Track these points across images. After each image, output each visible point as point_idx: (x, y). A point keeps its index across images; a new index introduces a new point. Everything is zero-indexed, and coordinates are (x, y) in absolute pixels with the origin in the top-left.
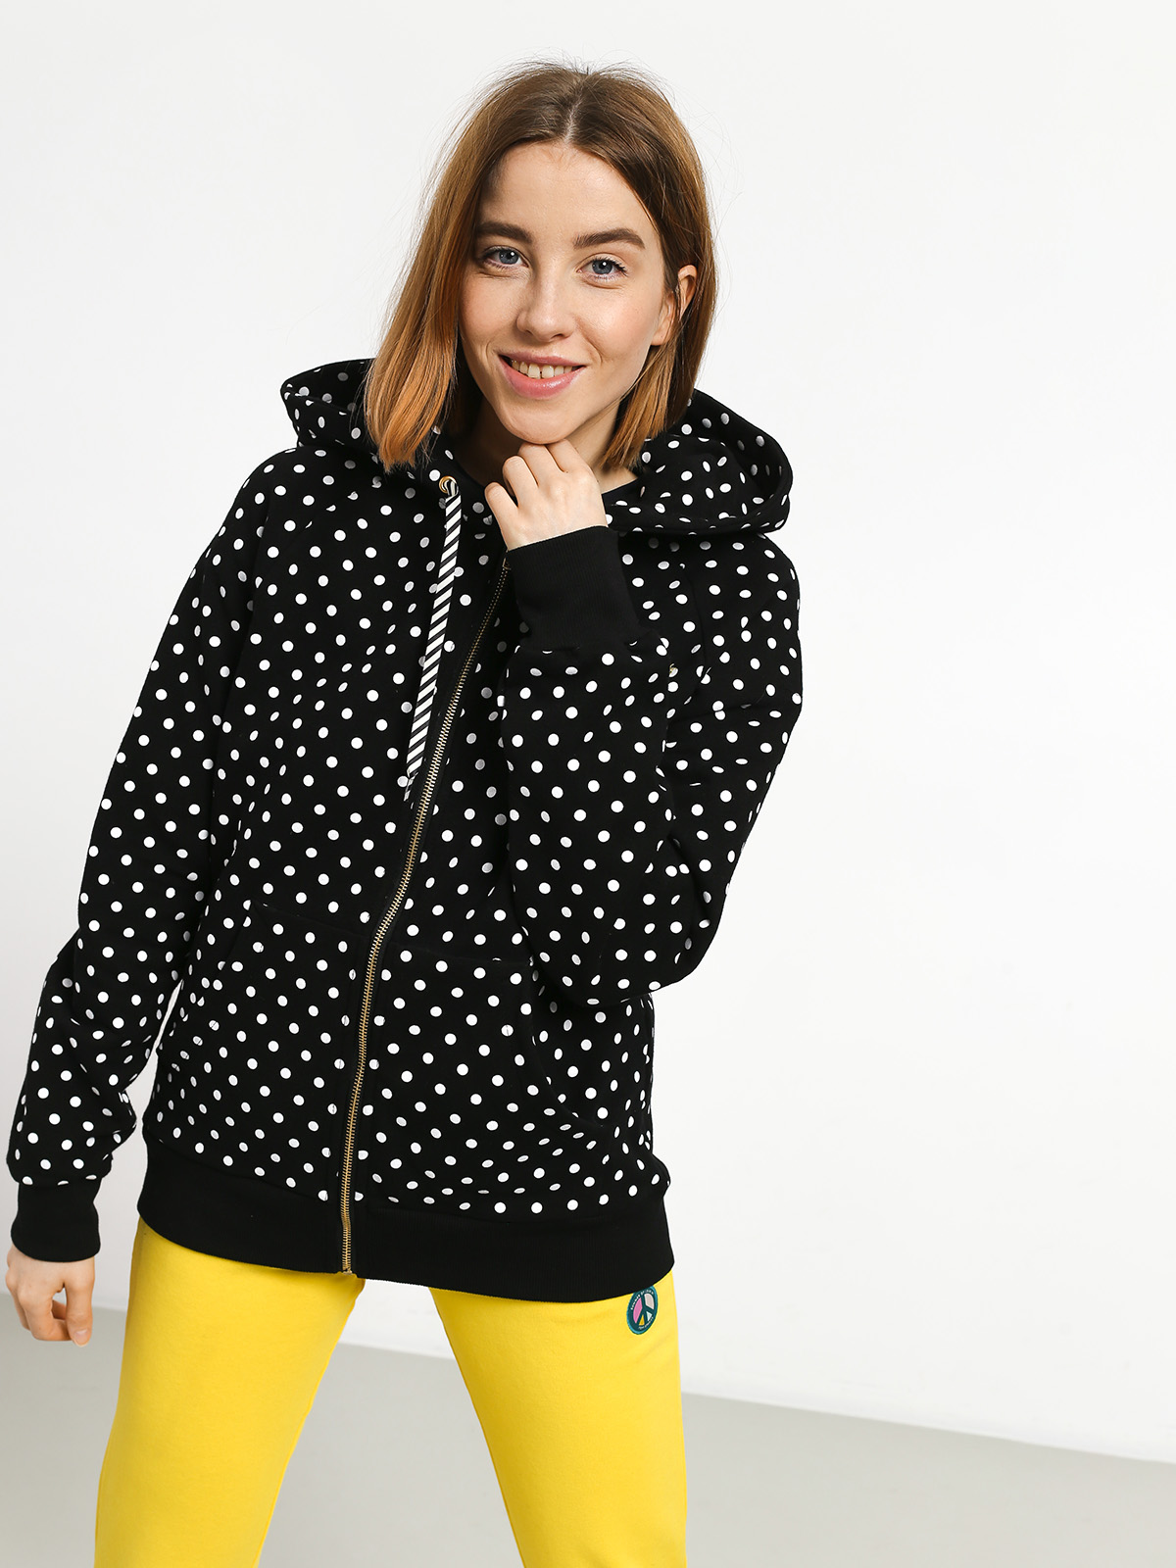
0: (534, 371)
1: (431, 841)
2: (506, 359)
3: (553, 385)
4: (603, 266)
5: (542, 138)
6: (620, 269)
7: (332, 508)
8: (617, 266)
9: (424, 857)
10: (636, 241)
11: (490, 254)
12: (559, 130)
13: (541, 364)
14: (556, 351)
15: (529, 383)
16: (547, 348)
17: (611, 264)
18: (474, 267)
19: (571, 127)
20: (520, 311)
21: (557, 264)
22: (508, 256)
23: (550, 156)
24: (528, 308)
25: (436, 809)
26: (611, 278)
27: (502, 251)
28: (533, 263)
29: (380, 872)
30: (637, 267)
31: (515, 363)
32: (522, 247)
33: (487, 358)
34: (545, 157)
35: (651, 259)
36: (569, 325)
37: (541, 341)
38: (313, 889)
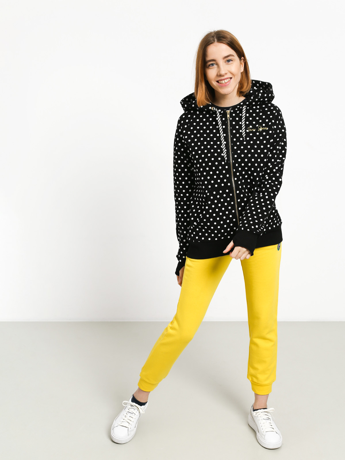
0: (223, 82)
1: (234, 167)
2: (218, 82)
3: (228, 84)
4: (229, 61)
5: (212, 43)
6: (232, 60)
7: (192, 120)
8: (231, 60)
9: (234, 170)
10: (233, 56)
11: (209, 65)
12: (214, 41)
13: (224, 80)
14: (226, 77)
15: (223, 85)
16: (224, 77)
17: (230, 60)
18: (207, 69)
19: (216, 40)
20: (218, 72)
21: (221, 63)
22: (212, 65)
23: (214, 45)
24: (219, 72)
25: (233, 161)
26: (231, 62)
27: (211, 64)
28: (217, 64)
29: (228, 176)
30: (235, 60)
31: (220, 82)
32: (215, 62)
33: (214, 84)
34: (213, 46)
35: (236, 57)
36: (227, 72)
37: (223, 76)
38: (218, 183)
